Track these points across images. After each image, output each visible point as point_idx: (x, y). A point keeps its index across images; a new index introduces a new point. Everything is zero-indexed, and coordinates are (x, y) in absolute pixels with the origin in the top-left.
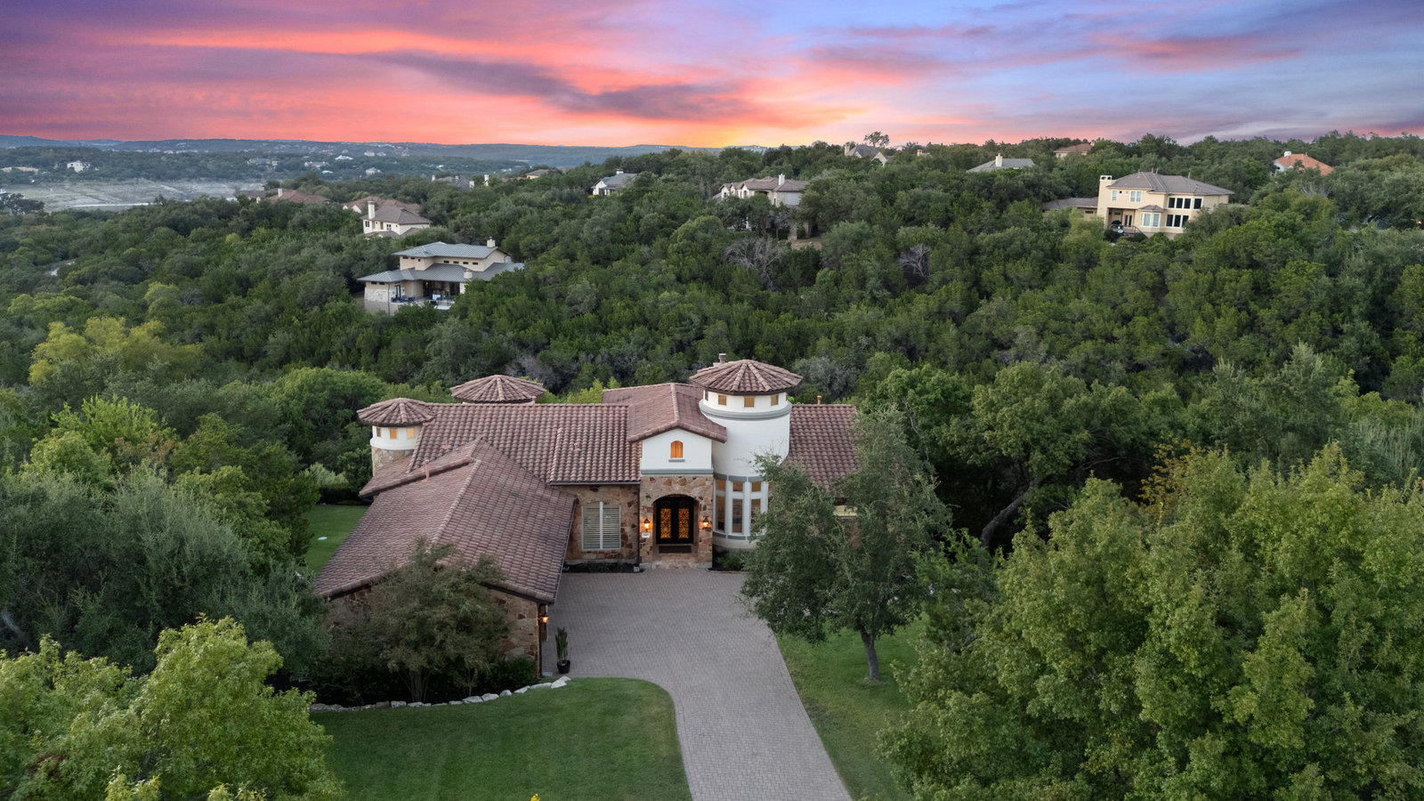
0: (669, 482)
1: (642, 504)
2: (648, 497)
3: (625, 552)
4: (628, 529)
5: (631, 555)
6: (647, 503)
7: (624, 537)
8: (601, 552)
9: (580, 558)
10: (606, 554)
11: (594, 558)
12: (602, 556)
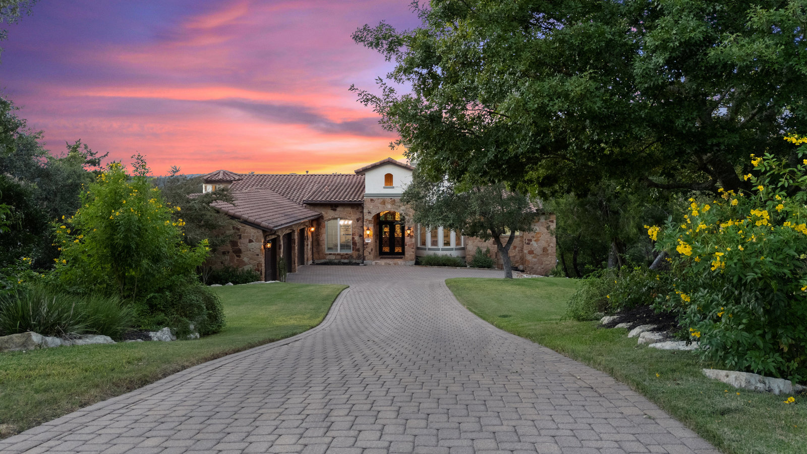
0: (384, 203)
1: (365, 217)
2: (369, 213)
3: (355, 254)
4: (357, 238)
5: (359, 257)
6: (368, 217)
7: (354, 243)
8: (338, 254)
9: (324, 258)
10: (342, 256)
11: (333, 257)
12: (339, 257)
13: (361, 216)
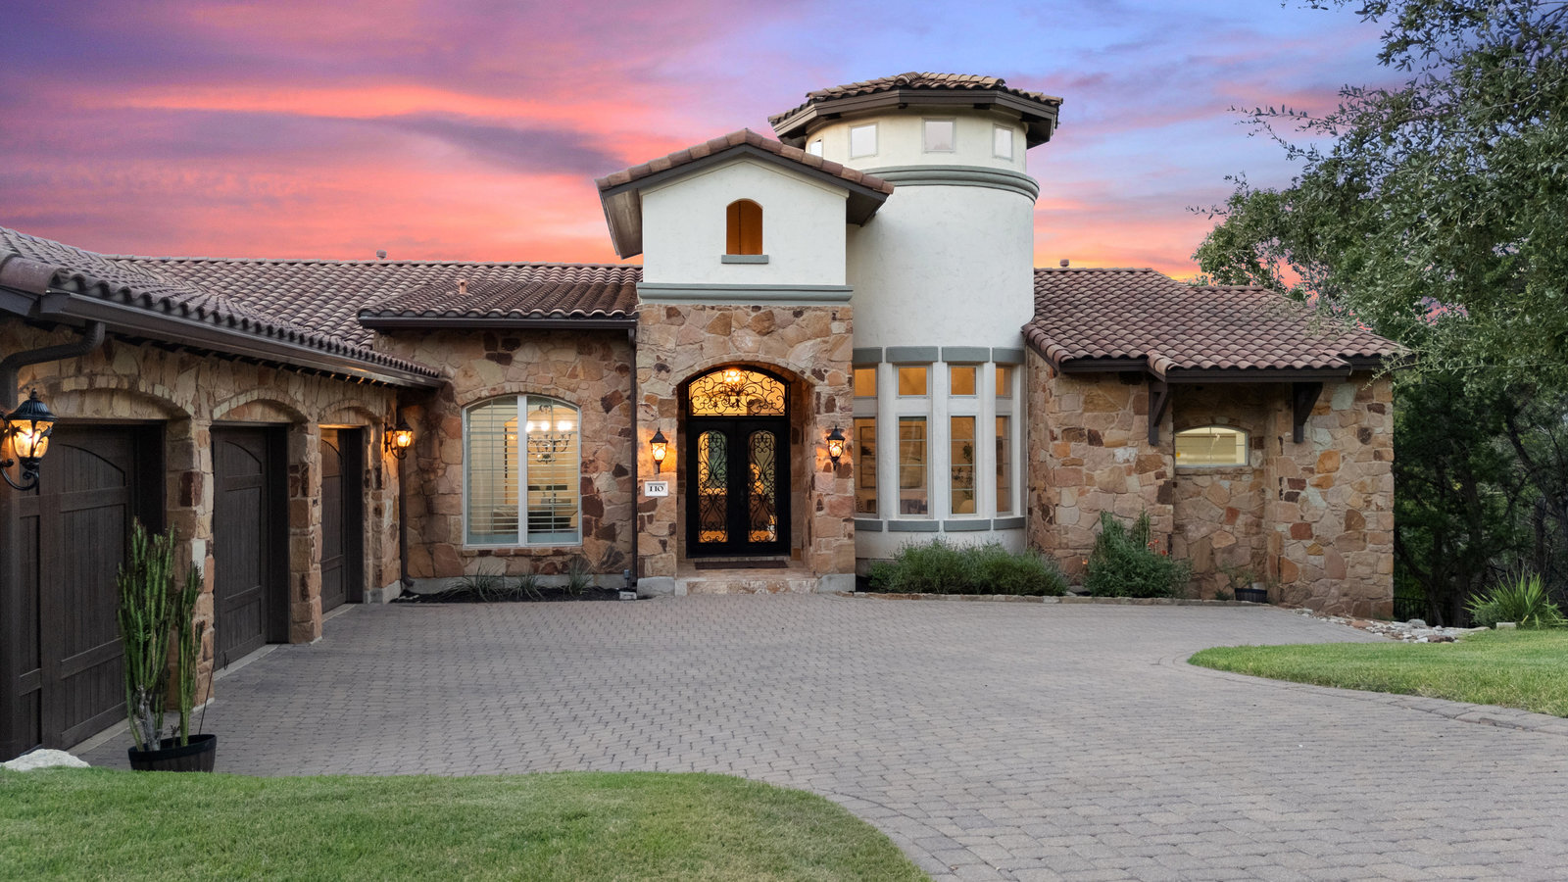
0: (725, 326)
1: (645, 389)
2: (662, 367)
3: (595, 550)
4: (602, 481)
5: (612, 563)
6: (657, 387)
7: (592, 504)
8: (520, 554)
9: (457, 572)
10: (538, 558)
11: (495, 567)
12: (524, 565)
13: (623, 385)
